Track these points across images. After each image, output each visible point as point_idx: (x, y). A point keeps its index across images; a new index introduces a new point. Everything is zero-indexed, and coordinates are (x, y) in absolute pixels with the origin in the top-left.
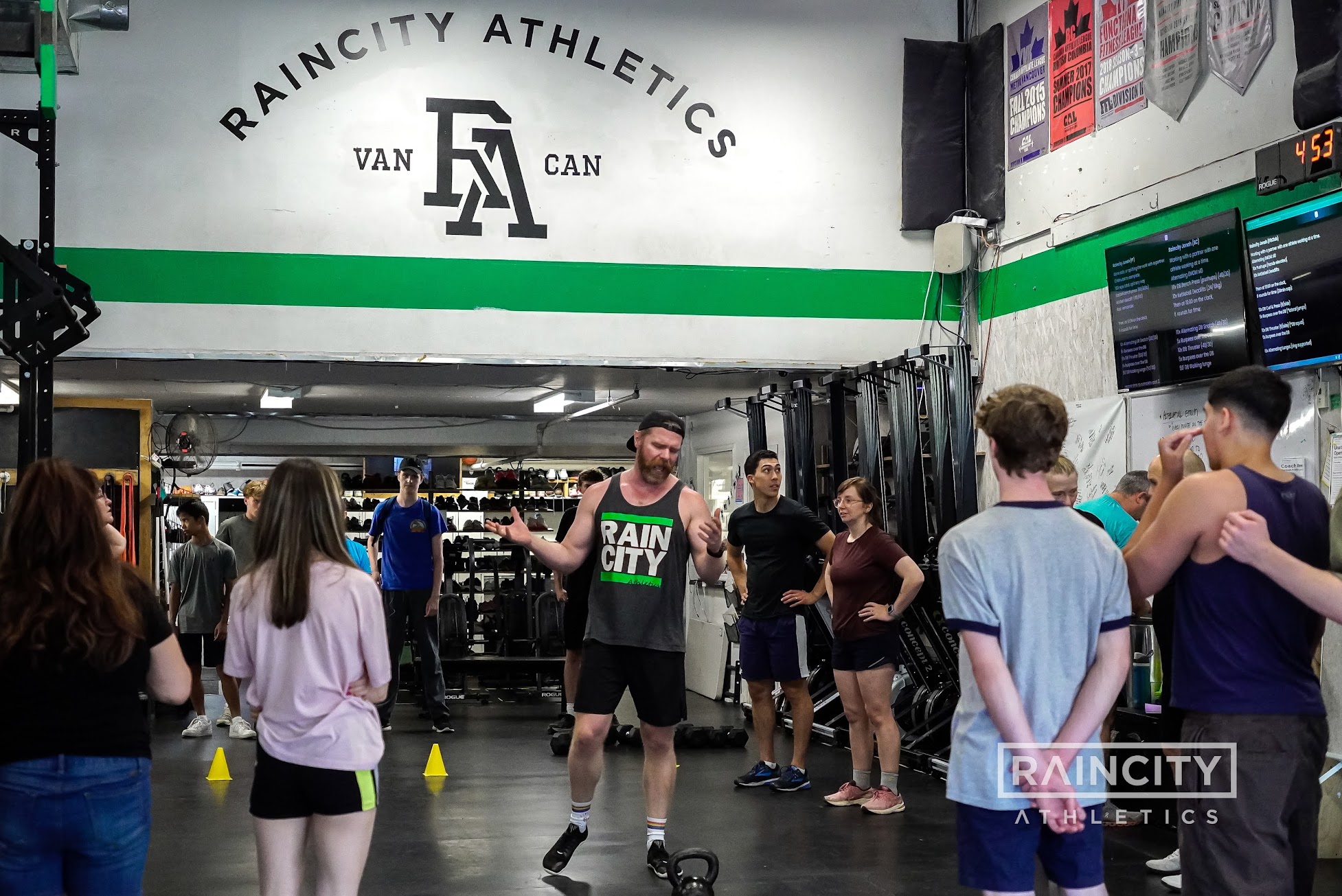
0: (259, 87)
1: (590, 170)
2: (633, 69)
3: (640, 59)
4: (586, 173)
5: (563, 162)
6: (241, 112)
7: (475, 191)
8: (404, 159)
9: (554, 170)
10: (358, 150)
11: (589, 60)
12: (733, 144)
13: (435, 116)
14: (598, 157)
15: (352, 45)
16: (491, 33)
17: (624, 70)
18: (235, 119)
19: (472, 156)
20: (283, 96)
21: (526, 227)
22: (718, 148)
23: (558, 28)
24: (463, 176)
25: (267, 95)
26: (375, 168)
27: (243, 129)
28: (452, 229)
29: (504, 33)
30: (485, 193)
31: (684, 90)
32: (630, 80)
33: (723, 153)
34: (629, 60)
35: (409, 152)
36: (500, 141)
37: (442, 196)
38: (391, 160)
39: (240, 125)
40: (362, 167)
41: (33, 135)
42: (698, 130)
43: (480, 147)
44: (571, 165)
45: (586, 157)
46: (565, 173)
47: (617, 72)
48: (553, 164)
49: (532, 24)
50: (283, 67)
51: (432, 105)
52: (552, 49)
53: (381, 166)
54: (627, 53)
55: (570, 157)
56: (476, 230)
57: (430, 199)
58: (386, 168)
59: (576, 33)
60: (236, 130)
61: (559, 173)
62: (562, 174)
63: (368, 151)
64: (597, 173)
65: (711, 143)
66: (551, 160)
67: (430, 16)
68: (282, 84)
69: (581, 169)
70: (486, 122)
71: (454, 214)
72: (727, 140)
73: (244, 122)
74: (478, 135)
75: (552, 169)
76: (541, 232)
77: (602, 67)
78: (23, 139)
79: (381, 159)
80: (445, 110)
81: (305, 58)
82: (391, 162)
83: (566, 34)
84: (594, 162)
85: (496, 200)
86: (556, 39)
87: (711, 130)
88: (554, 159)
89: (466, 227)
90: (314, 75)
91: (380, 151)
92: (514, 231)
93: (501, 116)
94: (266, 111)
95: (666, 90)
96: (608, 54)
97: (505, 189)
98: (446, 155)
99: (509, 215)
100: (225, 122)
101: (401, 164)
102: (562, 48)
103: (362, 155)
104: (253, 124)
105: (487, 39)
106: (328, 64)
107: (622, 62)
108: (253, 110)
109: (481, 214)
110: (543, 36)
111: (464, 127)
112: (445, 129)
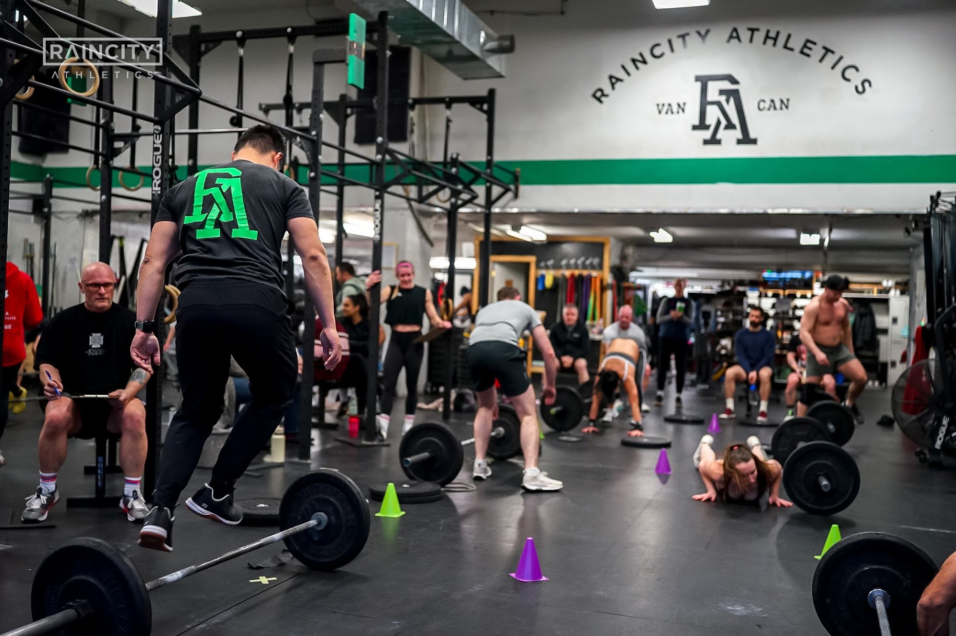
0: (611, 77)
1: (783, 107)
2: (810, 49)
3: (814, 43)
4: (781, 108)
5: (768, 103)
6: (601, 90)
7: (719, 123)
8: (681, 108)
9: (763, 108)
10: (658, 105)
11: (785, 47)
12: (870, 85)
13: (699, 84)
14: (788, 100)
15: (657, 51)
16: (731, 37)
17: (806, 51)
18: (599, 94)
19: (719, 104)
20: (621, 80)
21: (746, 139)
22: (860, 89)
23: (768, 32)
24: (713, 115)
25: (614, 81)
26: (667, 113)
27: (603, 99)
28: (706, 142)
29: (738, 38)
30: (724, 123)
31: (841, 58)
32: (808, 55)
33: (864, 90)
34: (809, 45)
35: (684, 104)
36: (734, 95)
37: (702, 125)
38: (675, 108)
39: (601, 97)
40: (660, 112)
41: (485, 107)
42: (848, 80)
43: (723, 99)
44: (772, 105)
45: (781, 100)
46: (769, 109)
47: (802, 52)
48: (762, 105)
49: (753, 30)
50: (623, 67)
51: (698, 79)
52: (765, 43)
53: (670, 112)
54: (808, 41)
55: (772, 101)
56: (719, 142)
57: (695, 128)
58: (672, 113)
59: (778, 33)
60: (599, 100)
61: (765, 110)
63: (663, 105)
64: (787, 107)
65: (856, 88)
67: (699, 33)
68: (621, 74)
69: (778, 107)
70: (727, 85)
71: (707, 135)
72: (866, 84)
73: (603, 95)
74: (722, 92)
75: (761, 107)
76: (754, 142)
77: (792, 50)
78: (481, 110)
79: (670, 109)
80: (704, 81)
81: (634, 61)
82: (675, 110)
83: (772, 34)
84: (786, 102)
85: (730, 126)
86: (767, 37)
87: (856, 78)
88: (763, 102)
89: (714, 141)
90: (637, 68)
91: (669, 104)
93: (734, 81)
94: (613, 88)
95: (831, 59)
96: (797, 43)
97: (735, 120)
98: (704, 104)
99: (738, 134)
100: (594, 96)
101: (680, 110)
102: (770, 42)
103: (660, 107)
104: (607, 96)
105: (728, 41)
106: (644, 62)
107: (805, 46)
108: (607, 89)
109: (722, 134)
110: (759, 36)
111: (714, 89)
112: (704, 91)
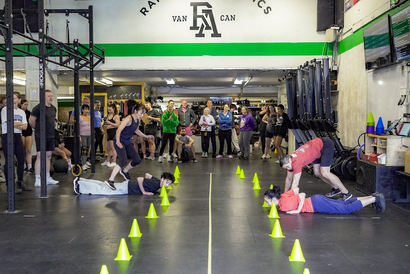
0: (149, 2)
1: (232, 19)
4: (231, 20)
5: (225, 17)
6: (144, 8)
7: (203, 25)
8: (185, 18)
9: (223, 19)
10: (173, 17)
12: (271, 10)
13: (193, 7)
14: (234, 16)
18: (143, 10)
19: (202, 17)
20: (155, 4)
21: (216, 34)
22: (266, 11)
24: (200, 22)
25: (151, 4)
26: (178, 21)
27: (146, 13)
28: (197, 35)
30: (205, 26)
33: (268, 12)
35: (186, 16)
36: (209, 12)
37: (194, 27)
39: (145, 12)
40: (174, 21)
42: (261, 7)
43: (204, 14)
44: (227, 18)
45: (231, 16)
48: (222, 18)
51: (192, 4)
53: (179, 20)
55: (227, 16)
56: (203, 36)
57: (191, 28)
58: (180, 21)
60: (144, 13)
61: (224, 20)
62: (225, 20)
63: (176, 17)
64: (234, 20)
65: (264, 10)
66: (222, 17)
69: (230, 19)
70: (205, 8)
71: (198, 32)
72: (269, 9)
73: (146, 11)
74: (204, 11)
75: (222, 19)
76: (219, 36)
78: (85, 16)
79: (179, 19)
80: (195, 6)
82: (182, 19)
84: (233, 17)
85: (208, 28)
87: (264, 7)
88: (223, 16)
89: (200, 35)
91: (179, 17)
92: (213, 36)
93: (209, 6)
94: (151, 8)
98: (195, 17)
99: (212, 32)
100: (141, 11)
101: (184, 20)
103: (174, 18)
104: (148, 11)
108: (148, 8)
109: (204, 32)
111: (200, 9)
112: (195, 10)
